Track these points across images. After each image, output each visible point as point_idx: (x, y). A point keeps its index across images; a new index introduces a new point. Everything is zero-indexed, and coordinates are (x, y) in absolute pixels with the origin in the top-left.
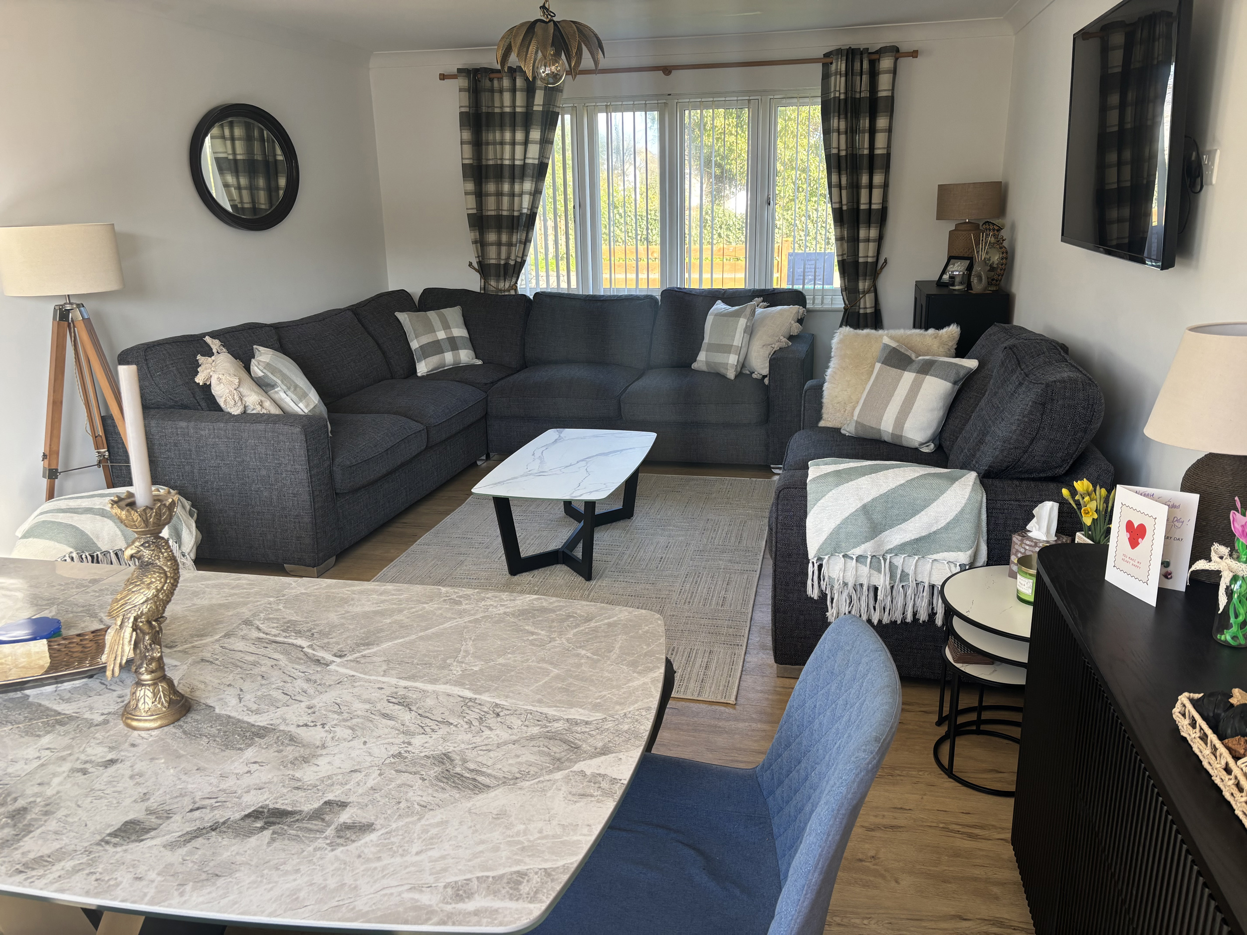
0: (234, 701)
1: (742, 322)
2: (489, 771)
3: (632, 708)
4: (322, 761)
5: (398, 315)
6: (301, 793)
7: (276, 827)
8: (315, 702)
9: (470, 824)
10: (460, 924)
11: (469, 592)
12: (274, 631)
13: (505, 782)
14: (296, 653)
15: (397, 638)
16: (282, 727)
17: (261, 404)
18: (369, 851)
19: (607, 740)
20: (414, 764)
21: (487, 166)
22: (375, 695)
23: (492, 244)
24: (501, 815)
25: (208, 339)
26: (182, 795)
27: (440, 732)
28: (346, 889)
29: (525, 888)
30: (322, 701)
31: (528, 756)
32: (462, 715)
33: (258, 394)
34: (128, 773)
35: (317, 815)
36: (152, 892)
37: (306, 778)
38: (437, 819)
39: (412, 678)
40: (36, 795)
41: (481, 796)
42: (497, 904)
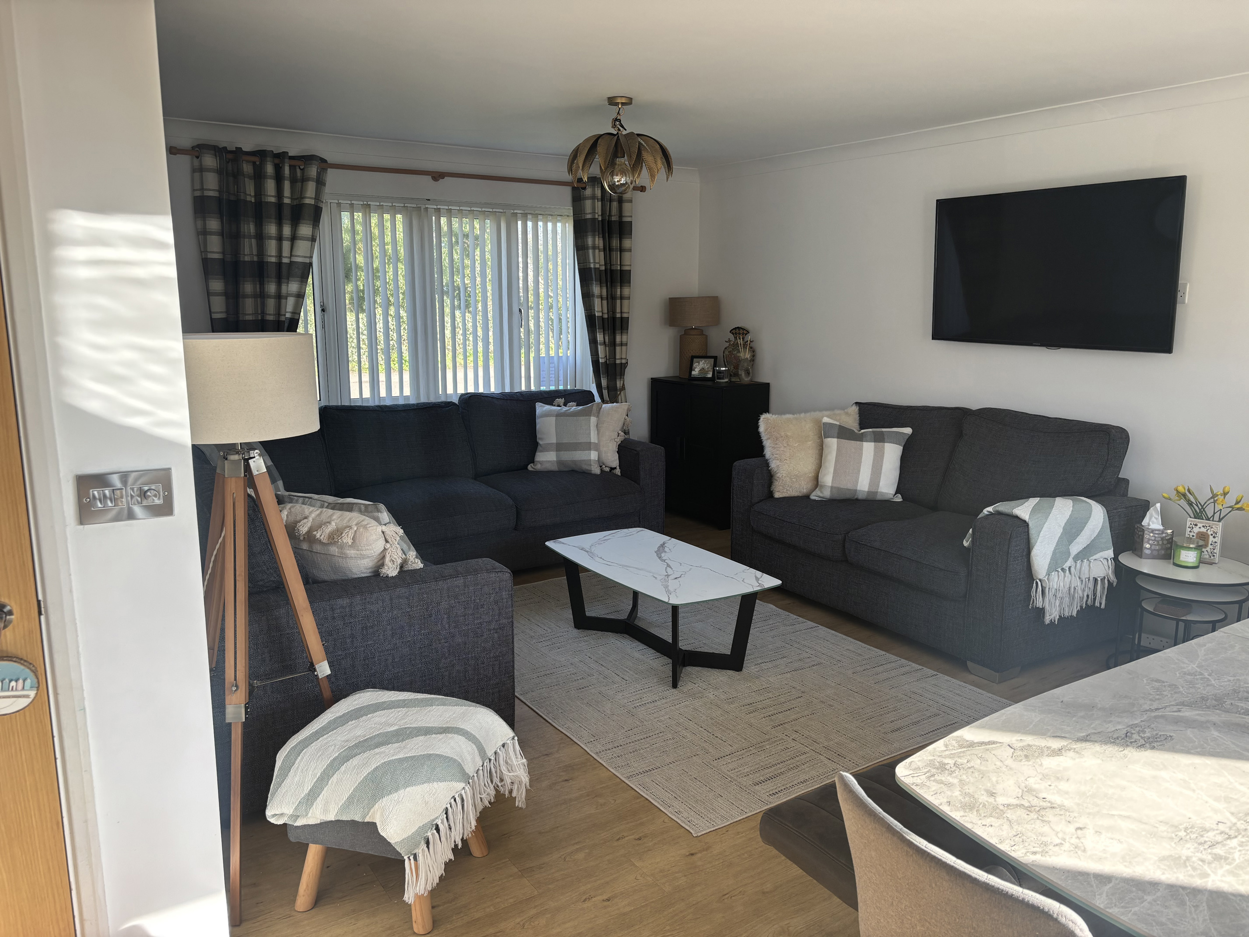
1: (593, 420)
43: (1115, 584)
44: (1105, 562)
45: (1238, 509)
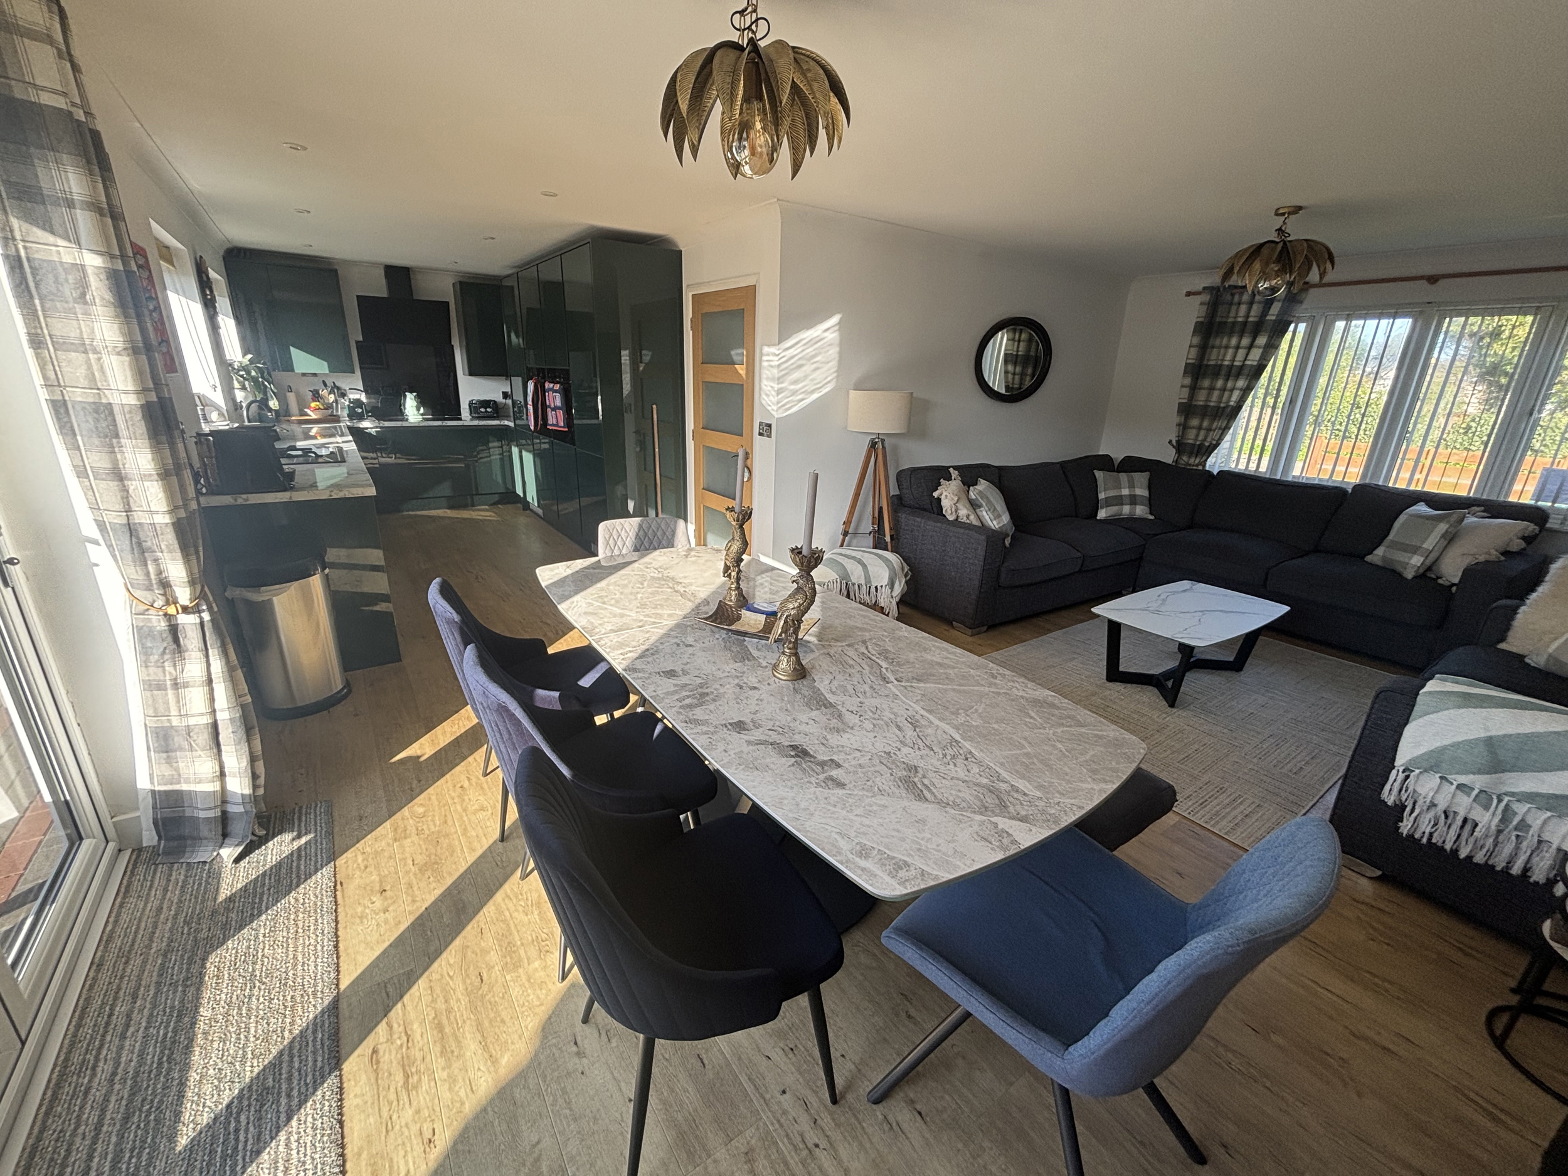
0: (827, 682)
1: (1443, 527)
2: (934, 791)
3: (1068, 801)
4: (846, 736)
5: (1096, 473)
6: (823, 748)
7: (799, 759)
8: (865, 701)
9: (898, 816)
10: (849, 870)
11: (1007, 672)
12: (874, 652)
13: (939, 802)
14: (876, 669)
15: (939, 683)
16: (839, 707)
17: (968, 517)
18: (833, 799)
19: (1031, 812)
20: (893, 763)
21: (1207, 366)
22: (902, 712)
23: (1193, 428)
24: (922, 821)
25: (951, 470)
26: (771, 720)
27: (923, 752)
28: (808, 812)
29: (902, 874)
30: (871, 702)
31: (967, 794)
32: (944, 748)
33: (968, 509)
34: (757, 697)
35: (822, 764)
36: (726, 761)
37: (831, 741)
38: (882, 803)
39: (930, 712)
40: (715, 689)
41: (918, 803)
42: (879, 872)
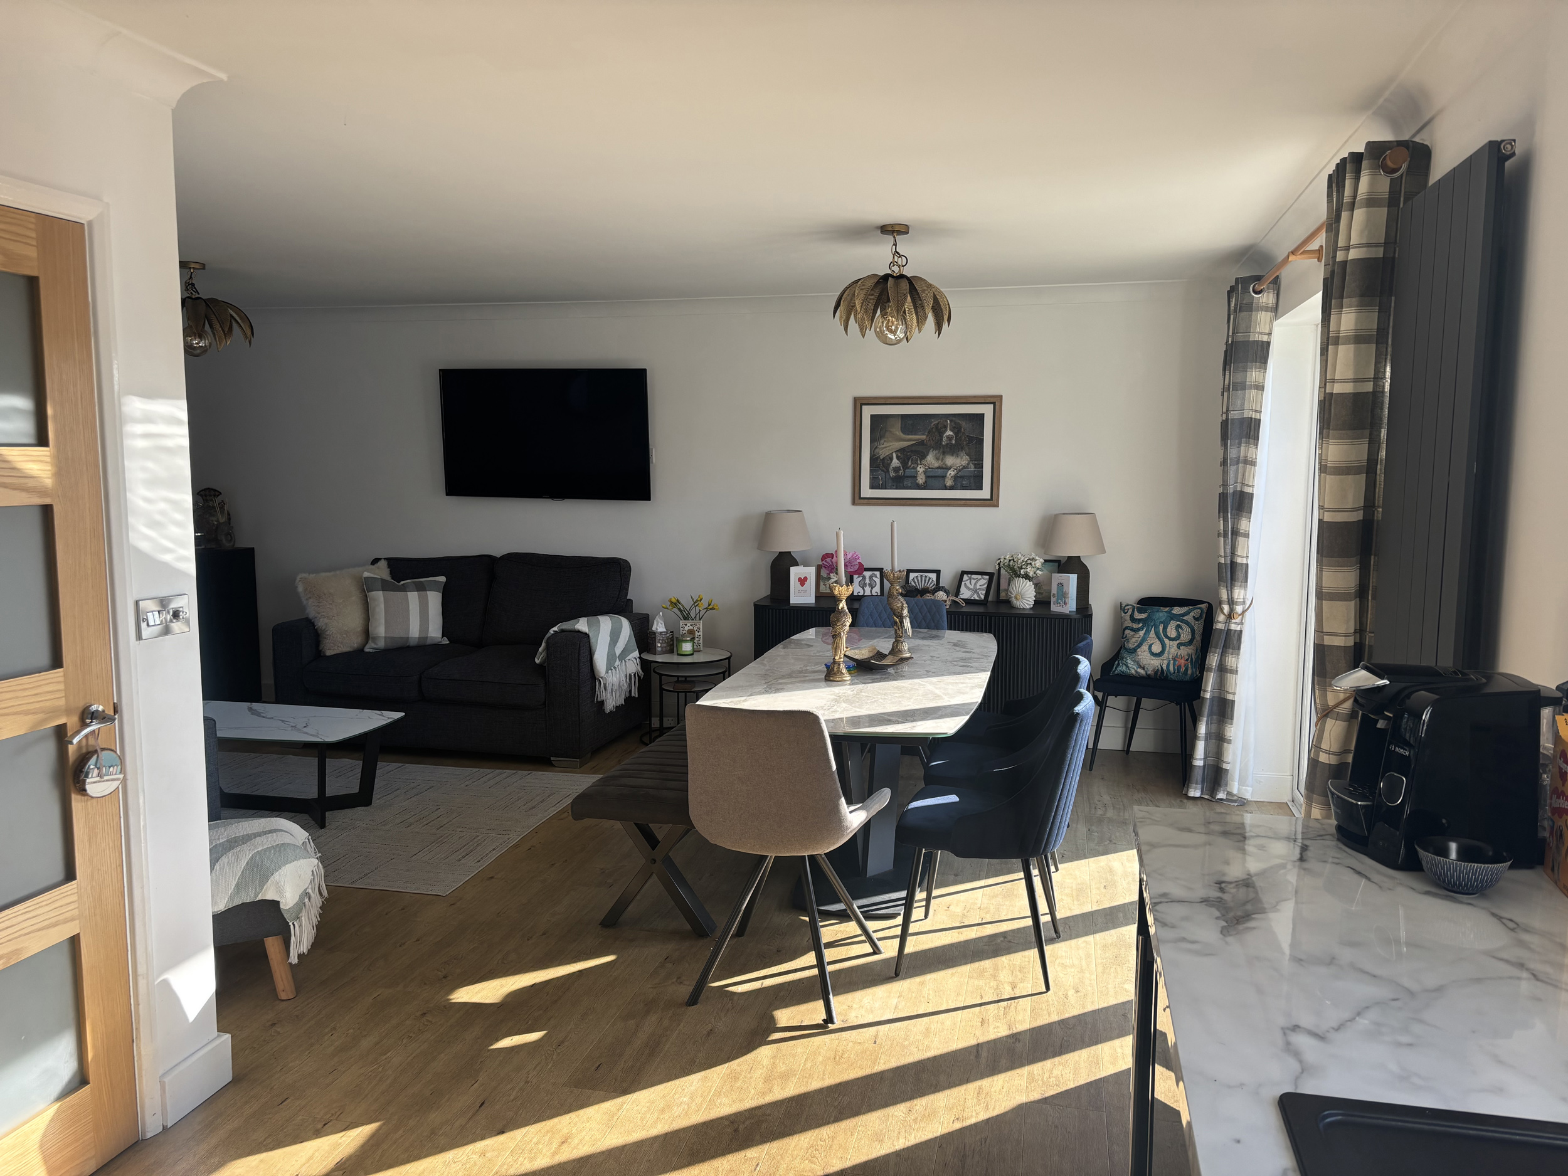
43: (642, 677)
44: (634, 660)
45: (711, 609)
